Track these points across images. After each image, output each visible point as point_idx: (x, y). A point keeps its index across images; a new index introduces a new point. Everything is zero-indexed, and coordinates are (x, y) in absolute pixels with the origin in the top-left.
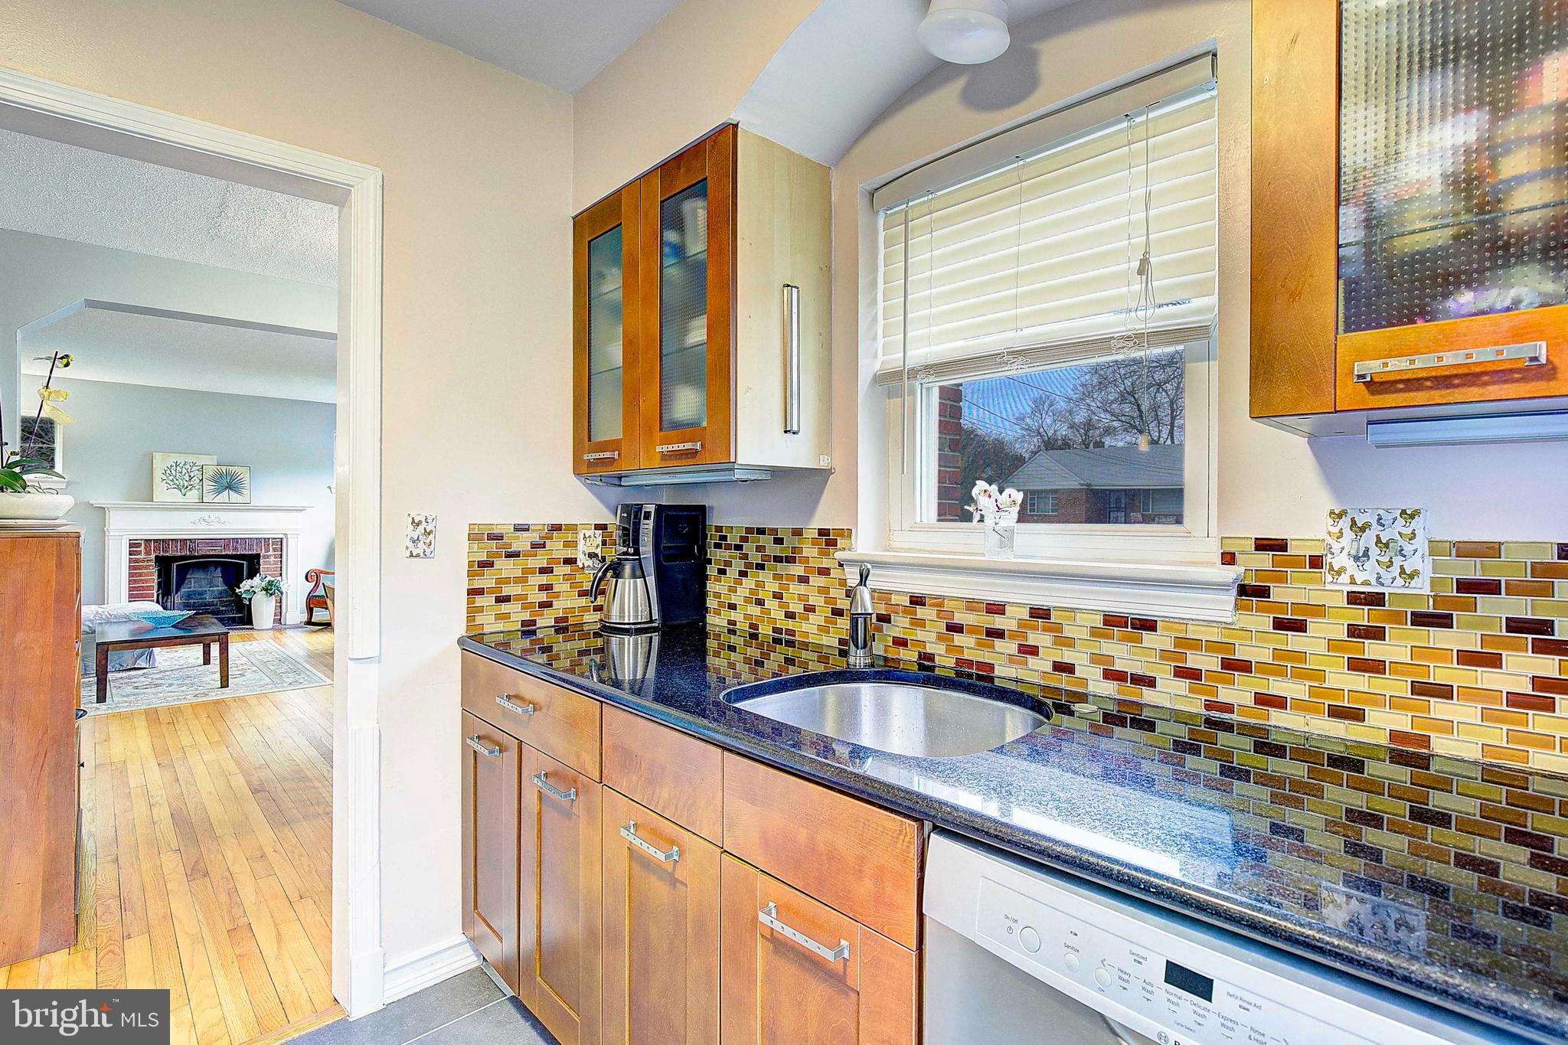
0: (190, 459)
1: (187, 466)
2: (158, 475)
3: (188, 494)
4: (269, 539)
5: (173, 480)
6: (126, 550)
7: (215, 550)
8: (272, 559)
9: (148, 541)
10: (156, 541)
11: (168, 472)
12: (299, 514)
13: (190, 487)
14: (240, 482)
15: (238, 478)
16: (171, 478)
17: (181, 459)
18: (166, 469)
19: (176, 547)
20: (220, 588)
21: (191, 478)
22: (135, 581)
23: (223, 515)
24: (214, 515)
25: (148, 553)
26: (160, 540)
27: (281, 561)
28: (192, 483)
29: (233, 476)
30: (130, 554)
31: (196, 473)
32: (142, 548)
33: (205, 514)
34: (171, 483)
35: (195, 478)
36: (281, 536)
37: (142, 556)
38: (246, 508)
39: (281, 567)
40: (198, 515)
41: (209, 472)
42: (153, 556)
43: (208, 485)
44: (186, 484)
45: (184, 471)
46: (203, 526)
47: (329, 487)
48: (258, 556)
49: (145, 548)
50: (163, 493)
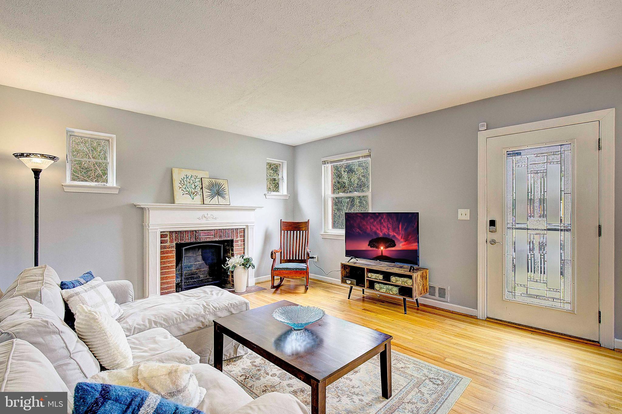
0: (194, 173)
1: (193, 179)
2: (176, 184)
3: (195, 198)
4: (238, 229)
5: (185, 188)
6: (159, 239)
7: (209, 238)
8: (240, 243)
9: (171, 232)
10: (176, 232)
11: (182, 182)
12: (252, 213)
13: (196, 193)
14: (224, 190)
15: (222, 188)
16: (184, 186)
17: (189, 173)
18: (181, 180)
19: (188, 236)
20: (200, 262)
21: (196, 187)
22: (164, 263)
23: (215, 213)
24: (210, 213)
25: (171, 241)
26: (178, 231)
27: (244, 244)
28: (196, 190)
29: (219, 185)
30: (161, 243)
31: (198, 184)
32: (168, 238)
33: (205, 213)
34: (185, 190)
35: (198, 187)
36: (244, 227)
37: (168, 244)
38: (228, 208)
39: (244, 248)
40: (200, 213)
41: (206, 183)
42: (174, 244)
43: (206, 192)
44: (193, 191)
45: (191, 182)
46: (204, 221)
47: (265, 195)
48: (232, 241)
49: (170, 238)
50: (181, 198)
